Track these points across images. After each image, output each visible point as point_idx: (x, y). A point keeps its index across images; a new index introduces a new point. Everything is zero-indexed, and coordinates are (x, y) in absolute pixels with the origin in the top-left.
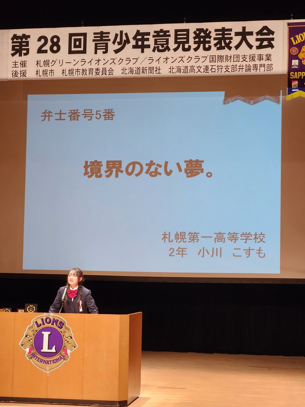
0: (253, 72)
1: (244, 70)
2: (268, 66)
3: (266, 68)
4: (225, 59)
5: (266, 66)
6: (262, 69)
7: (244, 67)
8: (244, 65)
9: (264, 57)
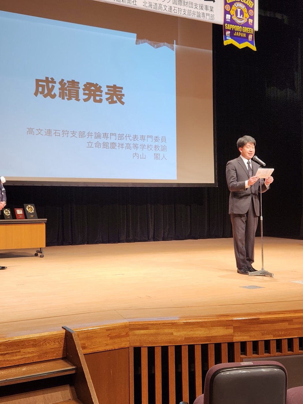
0: (201, 19)
1: (196, 16)
2: (212, 16)
3: (210, 17)
4: (183, 3)
5: (210, 16)
6: (208, 17)
7: (196, 13)
8: (196, 12)
9: (209, 8)
